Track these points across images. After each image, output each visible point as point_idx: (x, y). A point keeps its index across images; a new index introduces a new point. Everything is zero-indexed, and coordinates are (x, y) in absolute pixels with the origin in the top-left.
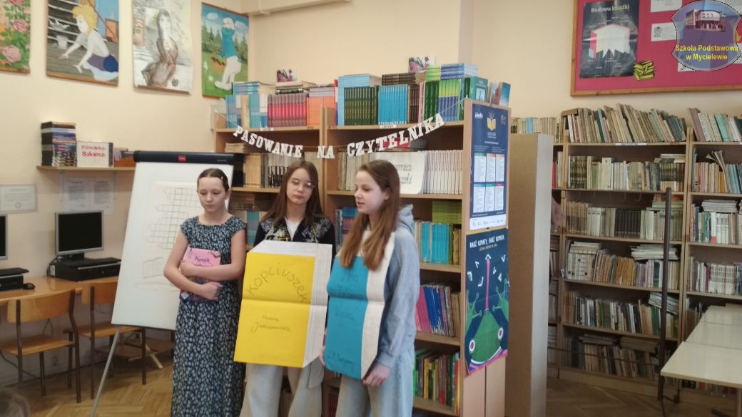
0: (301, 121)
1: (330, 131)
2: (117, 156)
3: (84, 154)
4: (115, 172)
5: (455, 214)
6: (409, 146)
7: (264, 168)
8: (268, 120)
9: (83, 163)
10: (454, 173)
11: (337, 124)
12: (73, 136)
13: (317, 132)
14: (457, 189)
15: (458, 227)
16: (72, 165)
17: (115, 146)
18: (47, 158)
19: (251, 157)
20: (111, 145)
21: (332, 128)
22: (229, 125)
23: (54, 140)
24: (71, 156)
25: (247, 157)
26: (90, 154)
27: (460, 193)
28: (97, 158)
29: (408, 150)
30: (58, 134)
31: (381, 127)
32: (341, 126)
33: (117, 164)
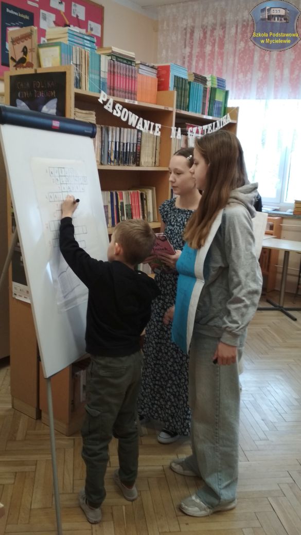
8: (108, 87)
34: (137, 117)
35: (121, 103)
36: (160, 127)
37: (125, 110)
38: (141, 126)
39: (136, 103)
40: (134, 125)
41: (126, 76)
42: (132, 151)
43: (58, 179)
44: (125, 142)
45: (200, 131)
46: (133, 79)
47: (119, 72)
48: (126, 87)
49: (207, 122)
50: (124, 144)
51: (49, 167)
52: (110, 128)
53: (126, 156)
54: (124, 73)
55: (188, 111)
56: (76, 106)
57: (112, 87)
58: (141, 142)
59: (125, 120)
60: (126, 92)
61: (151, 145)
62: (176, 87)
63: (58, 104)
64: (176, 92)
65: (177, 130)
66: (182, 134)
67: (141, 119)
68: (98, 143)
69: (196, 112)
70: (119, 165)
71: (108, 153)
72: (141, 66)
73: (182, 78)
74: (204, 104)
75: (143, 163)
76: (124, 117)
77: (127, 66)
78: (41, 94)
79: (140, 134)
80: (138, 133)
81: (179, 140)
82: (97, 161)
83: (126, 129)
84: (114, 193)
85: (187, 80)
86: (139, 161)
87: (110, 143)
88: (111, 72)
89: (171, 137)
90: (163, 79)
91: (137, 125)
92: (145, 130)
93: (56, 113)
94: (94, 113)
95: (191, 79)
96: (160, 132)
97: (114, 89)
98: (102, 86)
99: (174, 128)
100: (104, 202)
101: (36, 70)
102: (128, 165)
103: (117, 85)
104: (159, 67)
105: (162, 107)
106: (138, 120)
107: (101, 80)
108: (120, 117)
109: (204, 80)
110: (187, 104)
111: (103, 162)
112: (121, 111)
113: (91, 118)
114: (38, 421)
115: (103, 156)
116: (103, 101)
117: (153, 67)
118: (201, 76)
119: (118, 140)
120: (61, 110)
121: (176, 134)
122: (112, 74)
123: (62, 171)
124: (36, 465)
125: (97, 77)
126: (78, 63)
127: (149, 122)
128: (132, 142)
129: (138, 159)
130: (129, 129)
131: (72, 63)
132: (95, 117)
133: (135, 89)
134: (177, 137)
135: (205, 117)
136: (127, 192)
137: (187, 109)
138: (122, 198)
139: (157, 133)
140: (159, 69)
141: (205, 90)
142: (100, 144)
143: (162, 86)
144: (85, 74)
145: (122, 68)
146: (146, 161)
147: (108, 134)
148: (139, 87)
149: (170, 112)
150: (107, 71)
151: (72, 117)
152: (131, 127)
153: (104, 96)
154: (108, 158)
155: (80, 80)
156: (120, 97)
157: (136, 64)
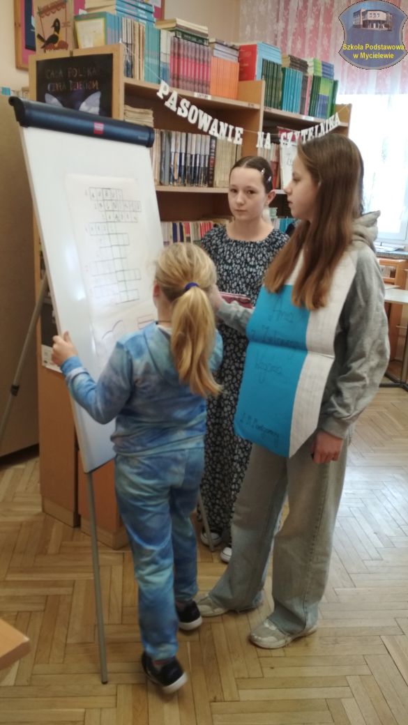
34: (210, 118)
35: (188, 98)
36: (242, 132)
37: (194, 108)
38: (216, 130)
39: (209, 98)
40: (205, 130)
41: (195, 59)
42: (202, 166)
43: (102, 203)
44: (194, 153)
45: (297, 137)
46: (206, 64)
47: (185, 54)
48: (195, 75)
49: (307, 125)
50: (191, 156)
51: (90, 188)
52: (174, 133)
53: (195, 172)
54: (193, 55)
55: (281, 109)
56: (127, 103)
57: (176, 76)
58: (215, 153)
59: (193, 121)
60: (195, 83)
61: (229, 157)
62: (265, 75)
63: (101, 99)
64: (264, 83)
65: (265, 137)
66: (271, 142)
67: (216, 121)
68: (157, 154)
69: (292, 111)
70: (185, 185)
71: (170, 169)
72: (216, 46)
73: (274, 64)
74: (303, 99)
75: (217, 183)
76: (193, 118)
77: (198, 45)
78: (79, 86)
79: (214, 141)
80: (211, 141)
81: (268, 150)
82: (155, 180)
83: (195, 136)
84: (178, 224)
85: (280, 65)
86: (213, 180)
87: (173, 154)
88: (174, 54)
89: (257, 146)
90: (246, 65)
91: (209, 129)
92: (221, 136)
93: (100, 112)
94: (151, 112)
95: (286, 64)
96: (241, 140)
97: (178, 79)
98: (162, 74)
99: (260, 134)
100: (164, 238)
101: (71, 53)
102: (197, 186)
103: (183, 73)
104: (241, 47)
105: (244, 104)
106: (212, 122)
107: (161, 65)
108: (187, 118)
109: (303, 66)
110: (280, 100)
111: (162, 182)
112: (189, 109)
113: (147, 119)
114: (77, 529)
115: (163, 173)
116: (163, 95)
117: (232, 48)
118: (299, 60)
119: (183, 151)
120: (106, 108)
121: (264, 143)
122: (176, 56)
123: (107, 194)
124: (74, 586)
125: (155, 62)
126: (129, 42)
127: (226, 125)
128: (203, 153)
129: (211, 178)
130: (199, 136)
131: (120, 42)
132: (152, 118)
133: (207, 77)
134: (266, 146)
135: (305, 118)
136: (195, 222)
137: (280, 106)
138: (188, 232)
139: (238, 141)
140: (241, 50)
141: (305, 79)
142: (159, 156)
143: (245, 73)
144: (139, 58)
145: (190, 49)
146: (223, 180)
147: (170, 143)
148: (213, 76)
149: (257, 111)
150: (169, 52)
151: (121, 118)
152: (201, 132)
153: (165, 89)
154: (170, 176)
155: (132, 65)
156: (187, 89)
157: (209, 43)
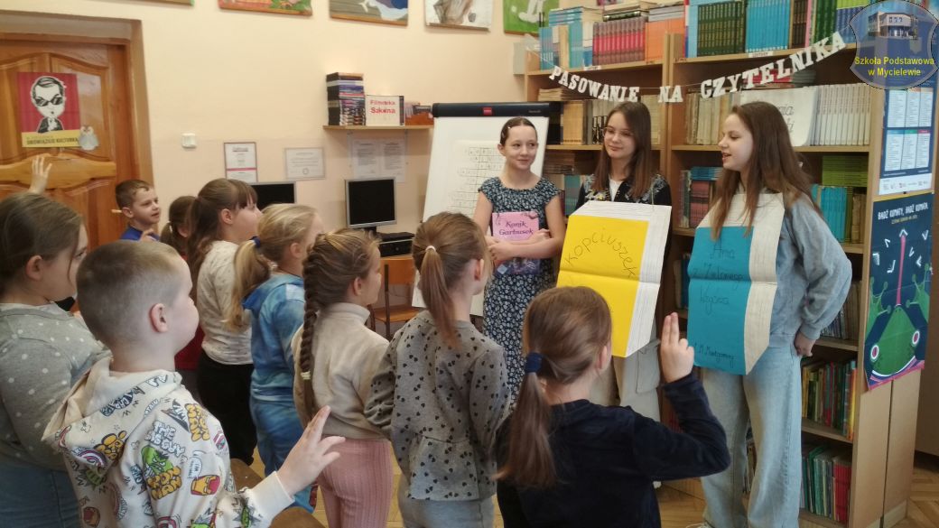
0: (636, 54)
1: (677, 65)
2: (409, 112)
3: (373, 110)
4: (406, 131)
5: (858, 174)
6: (790, 81)
7: (586, 119)
8: (594, 55)
9: (373, 121)
10: (857, 116)
11: (686, 55)
12: (360, 89)
13: (659, 68)
14: (861, 138)
15: (862, 191)
16: (361, 124)
17: (406, 100)
18: (334, 116)
19: (571, 105)
20: (402, 98)
21: (680, 61)
22: (543, 65)
23: (341, 95)
24: (359, 113)
25: (565, 106)
26: (380, 111)
27: (866, 143)
28: (388, 115)
29: (789, 86)
30: (345, 87)
31: (751, 56)
32: (693, 57)
33: (409, 122)
34: (600, 85)
36: (638, 90)
37: (583, 79)
38: (607, 94)
40: (595, 96)
41: (622, 33)
47: (609, 32)
54: (619, 30)
57: (600, 54)
60: (622, 53)
67: (606, 86)
72: (652, 12)
77: (626, 20)
89: (660, 101)
91: (599, 94)
92: (611, 98)
94: (559, 90)
99: (663, 88)
106: (602, 88)
107: (584, 50)
111: (586, 141)
112: (579, 82)
113: (555, 95)
115: (587, 134)
116: (555, 77)
121: (670, 97)
127: (619, 87)
132: (560, 94)
134: (672, 100)
142: (582, 120)
144: (564, 51)
145: (614, 26)
148: (648, 40)
150: (591, 37)
154: (593, 137)
155: (558, 58)
157: (642, 12)
